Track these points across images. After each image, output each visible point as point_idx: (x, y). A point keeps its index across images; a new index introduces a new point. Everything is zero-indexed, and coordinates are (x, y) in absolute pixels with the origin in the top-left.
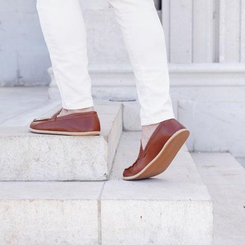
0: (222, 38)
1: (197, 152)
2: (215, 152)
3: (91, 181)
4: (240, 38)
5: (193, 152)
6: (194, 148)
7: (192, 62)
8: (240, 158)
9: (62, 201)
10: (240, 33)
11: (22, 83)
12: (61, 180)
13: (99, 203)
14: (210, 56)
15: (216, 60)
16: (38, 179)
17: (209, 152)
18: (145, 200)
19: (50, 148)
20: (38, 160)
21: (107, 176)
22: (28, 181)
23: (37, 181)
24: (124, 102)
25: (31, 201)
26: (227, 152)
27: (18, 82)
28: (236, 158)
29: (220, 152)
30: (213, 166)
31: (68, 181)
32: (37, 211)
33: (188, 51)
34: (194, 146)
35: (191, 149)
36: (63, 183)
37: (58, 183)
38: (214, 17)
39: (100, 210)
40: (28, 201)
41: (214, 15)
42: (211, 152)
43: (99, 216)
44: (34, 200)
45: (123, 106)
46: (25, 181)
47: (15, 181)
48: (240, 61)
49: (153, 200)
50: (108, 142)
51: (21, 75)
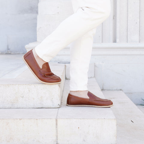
0: (118, 29)
1: (105, 90)
2: (114, 90)
3: (51, 108)
4: (127, 29)
5: (103, 90)
6: (103, 88)
7: (102, 42)
8: (128, 93)
9: (37, 119)
10: (127, 27)
11: (10, 52)
12: (35, 107)
13: (56, 120)
14: (112, 39)
15: (115, 41)
16: (23, 107)
17: (111, 90)
18: (80, 119)
19: (29, 91)
20: (23, 97)
21: (59, 106)
22: (18, 108)
23: (22, 108)
24: (66, 64)
25: (20, 119)
26: (121, 90)
27: (8, 52)
28: (126, 93)
29: (117, 90)
30: (114, 98)
31: (39, 108)
32: (23, 125)
33: (100, 37)
34: (103, 87)
35: (102, 89)
36: (36, 109)
37: (33, 109)
38: (113, 19)
39: (57, 124)
40: (19, 120)
41: (113, 17)
42: (112, 90)
43: (56, 127)
44: (22, 119)
45: (65, 66)
46: (16, 108)
47: (10, 108)
48: (127, 42)
49: (85, 119)
50: (60, 87)
51: (10, 48)
